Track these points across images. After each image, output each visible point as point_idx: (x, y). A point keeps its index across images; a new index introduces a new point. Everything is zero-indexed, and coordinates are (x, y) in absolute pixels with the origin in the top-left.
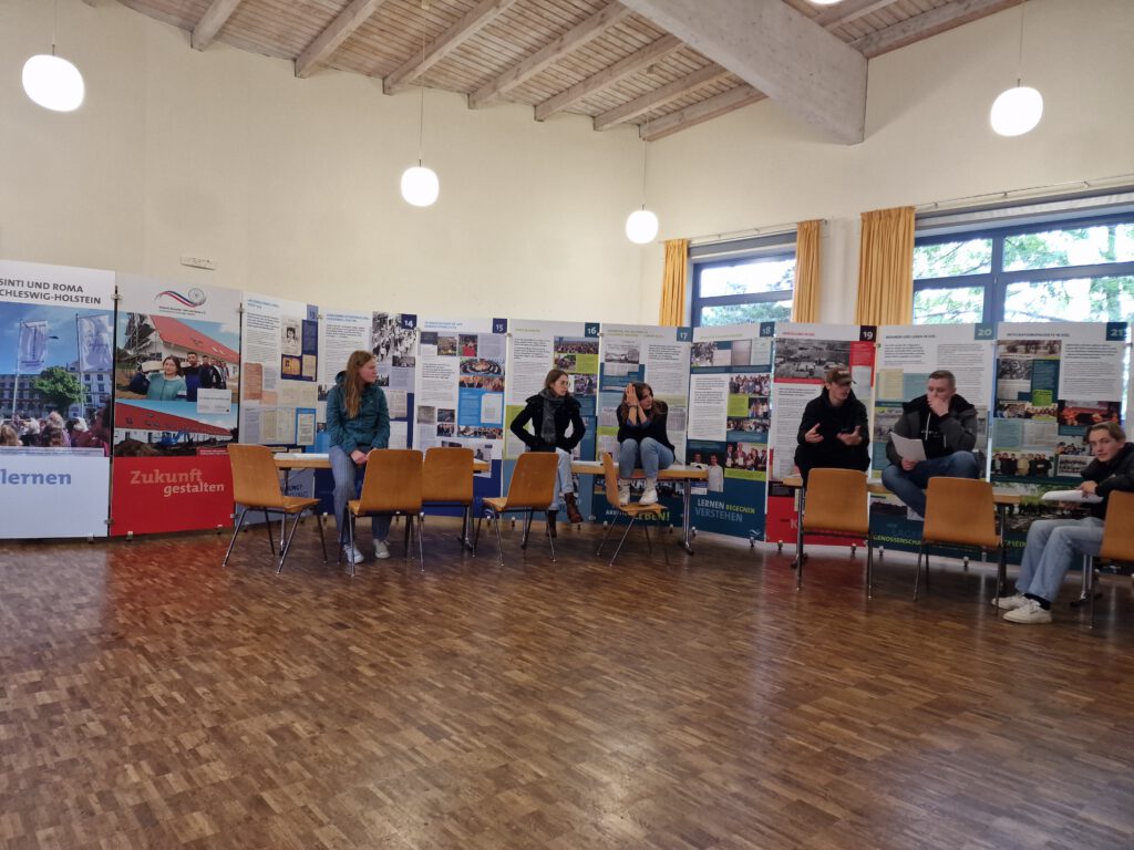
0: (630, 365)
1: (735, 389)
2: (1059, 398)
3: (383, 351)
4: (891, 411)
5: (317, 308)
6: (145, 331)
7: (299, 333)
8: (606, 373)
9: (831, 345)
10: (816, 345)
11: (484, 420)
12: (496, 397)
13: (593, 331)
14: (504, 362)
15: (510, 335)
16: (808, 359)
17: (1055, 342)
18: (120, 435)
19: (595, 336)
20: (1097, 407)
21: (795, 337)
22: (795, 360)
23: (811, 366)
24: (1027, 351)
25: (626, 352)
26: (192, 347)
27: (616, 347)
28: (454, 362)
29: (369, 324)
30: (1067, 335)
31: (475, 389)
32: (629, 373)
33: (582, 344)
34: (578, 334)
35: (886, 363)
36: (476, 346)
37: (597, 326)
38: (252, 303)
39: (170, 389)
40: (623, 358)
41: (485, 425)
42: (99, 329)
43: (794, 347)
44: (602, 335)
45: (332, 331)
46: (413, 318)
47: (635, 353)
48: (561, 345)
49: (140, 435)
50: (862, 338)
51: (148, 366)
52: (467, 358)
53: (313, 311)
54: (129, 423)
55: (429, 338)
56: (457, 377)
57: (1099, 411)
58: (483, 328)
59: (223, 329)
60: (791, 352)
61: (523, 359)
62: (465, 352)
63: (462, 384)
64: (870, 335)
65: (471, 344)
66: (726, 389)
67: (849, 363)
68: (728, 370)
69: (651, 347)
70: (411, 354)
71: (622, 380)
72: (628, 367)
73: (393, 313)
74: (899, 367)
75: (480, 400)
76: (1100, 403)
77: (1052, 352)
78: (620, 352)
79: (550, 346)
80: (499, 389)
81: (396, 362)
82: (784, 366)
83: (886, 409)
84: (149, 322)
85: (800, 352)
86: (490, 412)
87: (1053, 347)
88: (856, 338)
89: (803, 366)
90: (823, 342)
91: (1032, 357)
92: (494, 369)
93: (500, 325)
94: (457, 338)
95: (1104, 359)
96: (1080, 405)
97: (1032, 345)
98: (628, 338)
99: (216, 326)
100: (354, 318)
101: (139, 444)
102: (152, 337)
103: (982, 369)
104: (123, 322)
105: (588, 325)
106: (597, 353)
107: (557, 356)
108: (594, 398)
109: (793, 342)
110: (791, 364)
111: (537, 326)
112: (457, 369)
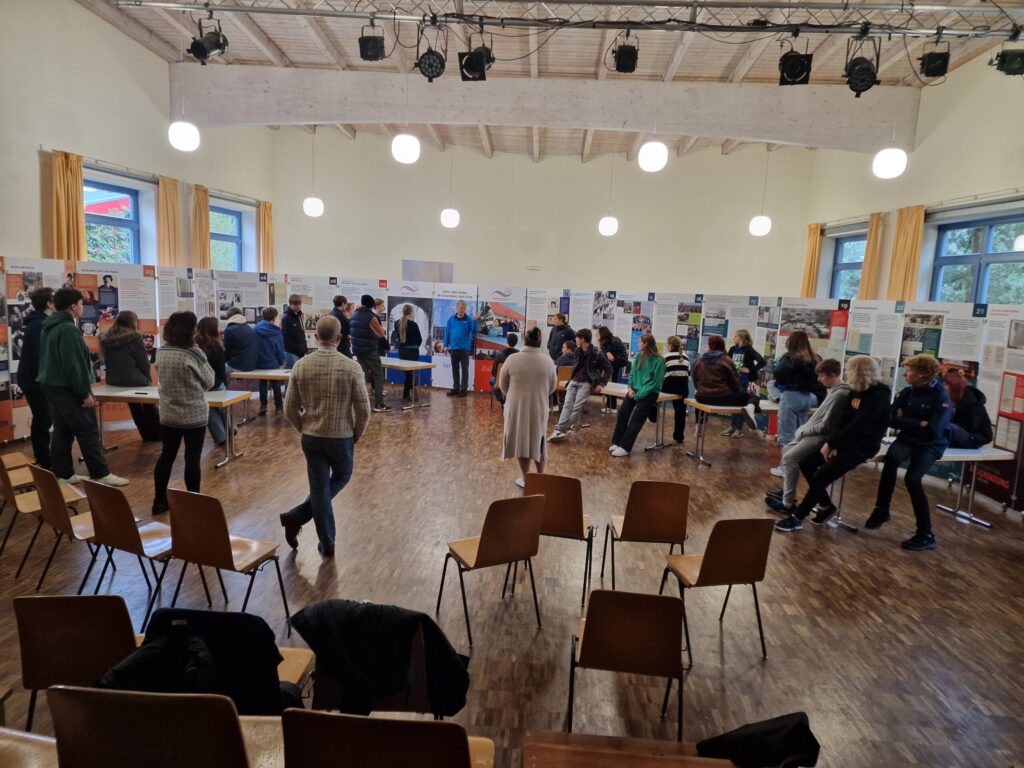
0: (720, 320)
1: (767, 339)
2: (940, 356)
3: (599, 311)
5: (569, 291)
6: (488, 308)
7: (558, 304)
8: (706, 324)
9: (818, 313)
10: (808, 312)
13: (699, 299)
14: (652, 317)
15: (656, 302)
16: (802, 321)
17: (940, 316)
18: (478, 351)
19: (700, 302)
20: (962, 365)
21: (795, 307)
22: (793, 322)
23: (804, 326)
24: (922, 322)
25: (718, 312)
26: (504, 314)
27: (712, 309)
28: (630, 317)
29: (593, 297)
30: (947, 312)
32: (720, 325)
33: (693, 307)
34: (691, 301)
35: (854, 325)
36: (640, 308)
37: (702, 296)
38: (532, 292)
39: (496, 333)
40: (716, 315)
42: (472, 308)
43: (793, 314)
44: (705, 302)
45: (576, 301)
46: (614, 293)
47: (723, 313)
48: (682, 307)
49: (485, 351)
50: (840, 308)
51: (488, 323)
52: (636, 315)
53: (567, 292)
54: (482, 347)
55: (621, 304)
56: (631, 325)
57: (963, 368)
58: (644, 298)
59: (519, 305)
60: (791, 317)
61: (662, 316)
62: (635, 312)
63: (633, 329)
64: (845, 306)
65: (638, 307)
66: (765, 337)
67: (829, 325)
68: (767, 325)
69: (733, 310)
70: (612, 312)
71: (713, 329)
72: (717, 322)
73: (605, 292)
74: (859, 329)
76: (965, 362)
77: (938, 324)
78: (714, 312)
79: (676, 309)
81: (605, 317)
82: (786, 325)
84: (489, 305)
85: (797, 317)
87: (938, 320)
88: (836, 308)
89: (798, 325)
90: (812, 311)
91: (925, 326)
92: (647, 321)
93: (652, 296)
94: (632, 304)
95: (970, 330)
96: (951, 363)
97: (925, 318)
98: (719, 303)
99: (515, 304)
100: (586, 295)
101: (485, 355)
102: (490, 311)
103: (895, 333)
104: (480, 305)
105: (697, 296)
106: (700, 312)
107: (679, 314)
108: (698, 340)
109: (793, 310)
110: (791, 324)
111: (670, 297)
112: (632, 321)
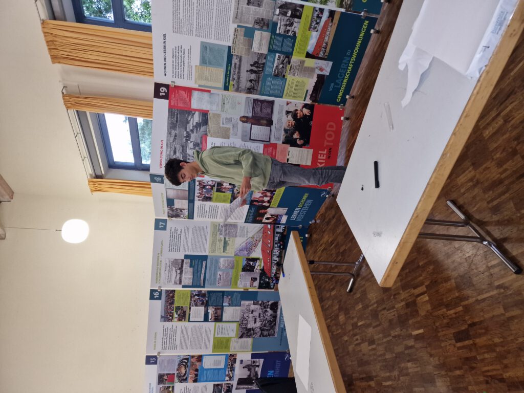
0: (184, 265)
1: (209, 199)
4: (234, 79)
8: (191, 284)
9: (172, 126)
10: (172, 139)
11: (222, 366)
12: (205, 360)
14: (179, 356)
15: (159, 353)
19: (160, 293)
21: (164, 157)
25: (174, 269)
27: (170, 277)
28: (179, 386)
31: (199, 373)
32: (191, 266)
33: (166, 302)
34: (159, 305)
36: (167, 374)
37: (152, 291)
40: (179, 271)
41: (226, 365)
44: (160, 287)
47: (175, 262)
48: (167, 317)
50: (166, 97)
52: (176, 379)
56: (190, 385)
58: (154, 370)
61: (178, 342)
62: (172, 381)
63: (195, 381)
64: (163, 90)
65: (165, 377)
67: (190, 112)
68: (191, 202)
69: (172, 250)
72: (187, 269)
74: (194, 67)
75: (207, 370)
78: (174, 275)
79: (168, 324)
80: (200, 358)
83: (231, 83)
85: (178, 154)
86: (216, 362)
88: (166, 102)
89: (190, 152)
90: (169, 133)
92: (185, 362)
93: (150, 360)
94: (161, 386)
98: (163, 268)
105: (152, 297)
106: (174, 291)
107: (176, 320)
108: (208, 291)
111: (152, 335)
112: (184, 385)
